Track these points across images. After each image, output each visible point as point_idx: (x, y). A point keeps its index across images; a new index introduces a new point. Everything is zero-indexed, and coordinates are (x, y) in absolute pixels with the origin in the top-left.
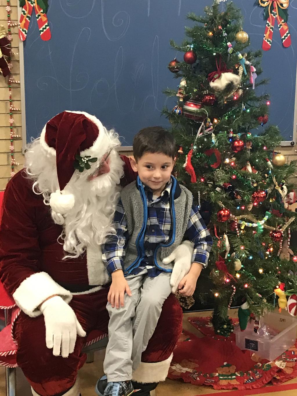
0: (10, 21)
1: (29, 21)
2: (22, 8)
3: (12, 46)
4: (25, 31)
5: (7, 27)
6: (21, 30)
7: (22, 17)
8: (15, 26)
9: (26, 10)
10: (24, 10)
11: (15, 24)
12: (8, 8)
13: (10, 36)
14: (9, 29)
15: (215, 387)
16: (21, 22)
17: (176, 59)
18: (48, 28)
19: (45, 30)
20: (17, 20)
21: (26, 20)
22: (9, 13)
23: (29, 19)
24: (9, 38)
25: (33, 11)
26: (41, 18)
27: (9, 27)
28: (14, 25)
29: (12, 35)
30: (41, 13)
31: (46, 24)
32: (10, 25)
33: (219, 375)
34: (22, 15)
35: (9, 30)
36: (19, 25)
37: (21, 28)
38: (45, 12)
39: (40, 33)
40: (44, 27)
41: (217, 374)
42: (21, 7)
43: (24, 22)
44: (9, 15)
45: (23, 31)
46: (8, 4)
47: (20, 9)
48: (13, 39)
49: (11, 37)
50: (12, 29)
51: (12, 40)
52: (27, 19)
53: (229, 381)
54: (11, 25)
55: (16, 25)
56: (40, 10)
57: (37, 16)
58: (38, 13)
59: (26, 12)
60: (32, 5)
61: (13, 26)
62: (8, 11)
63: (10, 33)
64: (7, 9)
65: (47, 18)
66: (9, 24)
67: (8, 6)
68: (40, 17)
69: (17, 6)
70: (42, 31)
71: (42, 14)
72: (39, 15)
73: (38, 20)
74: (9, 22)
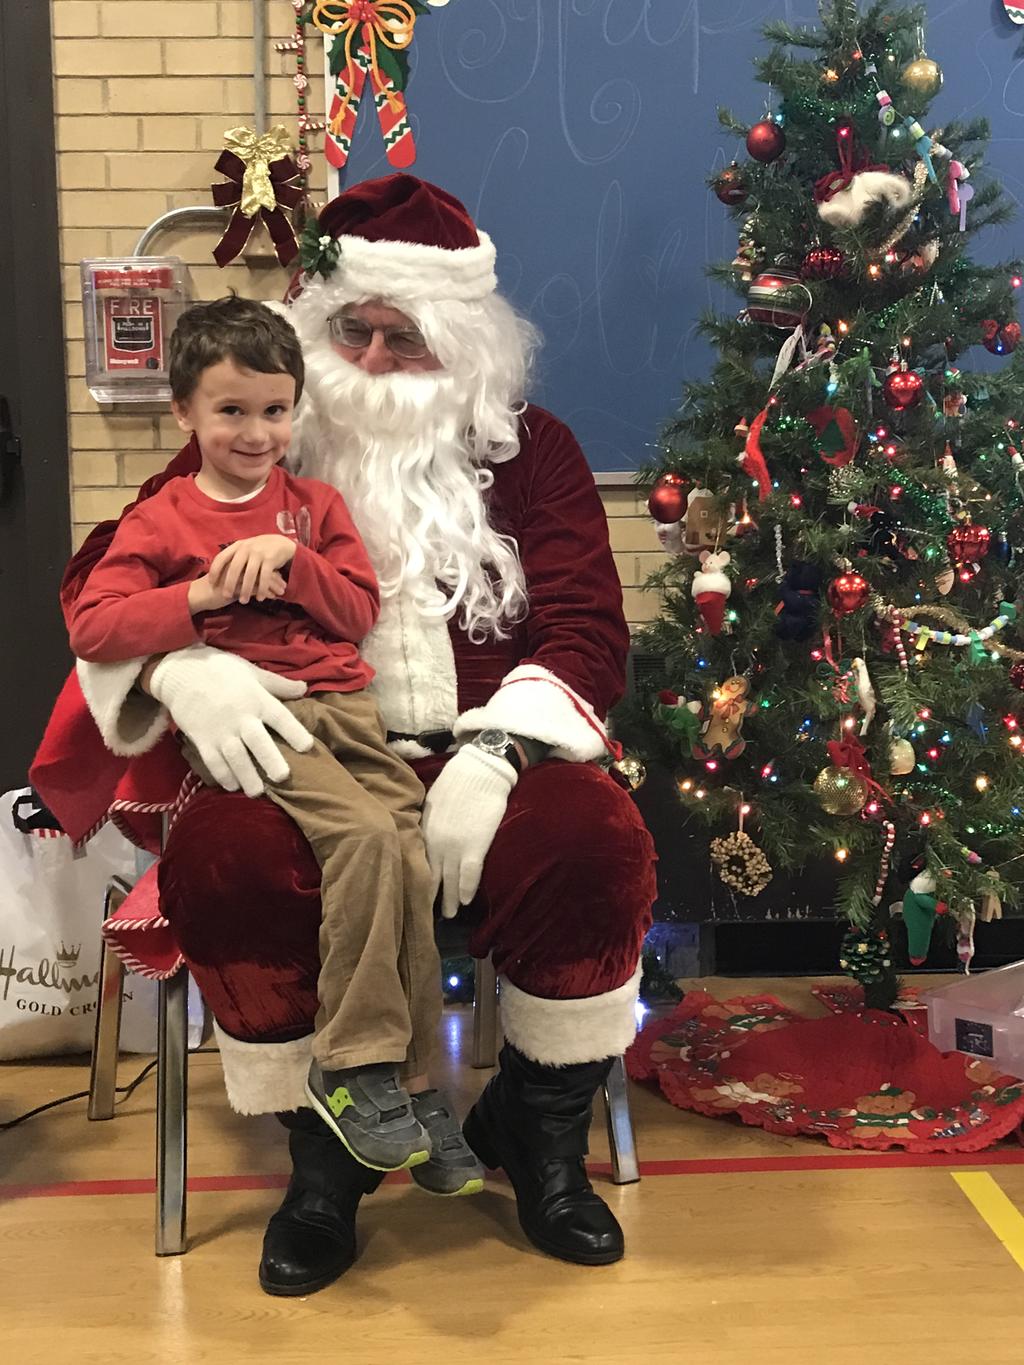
0: (304, 117)
1: (356, 113)
2: (338, 76)
3: (311, 185)
4: (344, 142)
5: (294, 134)
6: (333, 138)
7: (337, 104)
8: (319, 129)
9: (348, 85)
10: (341, 82)
11: (317, 125)
12: (300, 81)
13: (304, 156)
14: (301, 137)
15: (834, 1140)
16: (333, 116)
17: (736, 164)
18: (406, 131)
19: (398, 138)
20: (324, 115)
21: (347, 110)
22: (303, 93)
23: (356, 109)
24: (303, 162)
25: (365, 86)
26: (388, 105)
27: (301, 132)
28: (315, 127)
29: (311, 156)
30: (389, 89)
31: (403, 121)
32: (303, 128)
33: (860, 1115)
34: (336, 97)
35: (302, 140)
36: (329, 125)
37: (332, 134)
38: (401, 87)
39: (387, 147)
40: (396, 128)
41: (853, 1113)
42: (334, 76)
43: (341, 115)
44: (301, 100)
45: (339, 139)
46: (299, 68)
47: (331, 83)
48: (312, 164)
49: (307, 160)
50: (310, 138)
51: (309, 169)
52: (351, 107)
53: (885, 1130)
54: (308, 127)
55: (321, 126)
56: (385, 84)
57: (377, 99)
58: (379, 90)
59: (347, 89)
60: (364, 70)
61: (312, 129)
62: (300, 87)
63: (305, 150)
64: (296, 84)
65: (404, 103)
66: (301, 124)
67: (299, 75)
68: (385, 102)
69: (323, 76)
70: (392, 140)
71: (391, 94)
72: (383, 97)
73: (379, 109)
74: (302, 120)
